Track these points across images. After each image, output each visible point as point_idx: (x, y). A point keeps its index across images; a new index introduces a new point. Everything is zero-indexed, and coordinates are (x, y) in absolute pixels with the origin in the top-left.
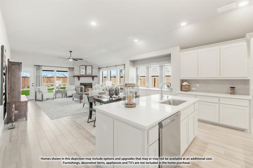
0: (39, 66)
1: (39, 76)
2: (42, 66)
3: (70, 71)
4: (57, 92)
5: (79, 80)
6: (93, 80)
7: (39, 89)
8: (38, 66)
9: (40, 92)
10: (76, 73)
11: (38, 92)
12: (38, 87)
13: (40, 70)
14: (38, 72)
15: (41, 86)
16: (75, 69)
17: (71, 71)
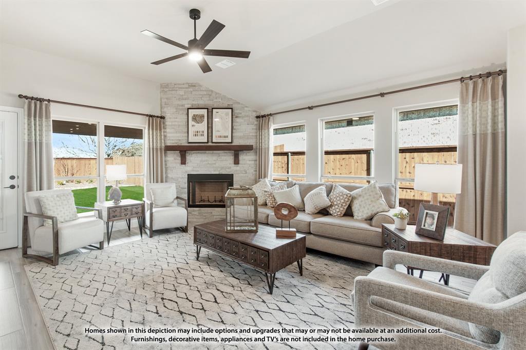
0: (37, 99)
1: (41, 144)
2: (49, 101)
3: (153, 129)
4: (113, 214)
5: (183, 162)
6: (237, 162)
7: (38, 202)
8: (32, 98)
9: (42, 216)
10: (174, 137)
11: (37, 219)
12: (36, 194)
13: (41, 117)
14: (35, 125)
15: (49, 188)
16: (168, 122)
17: (156, 129)
